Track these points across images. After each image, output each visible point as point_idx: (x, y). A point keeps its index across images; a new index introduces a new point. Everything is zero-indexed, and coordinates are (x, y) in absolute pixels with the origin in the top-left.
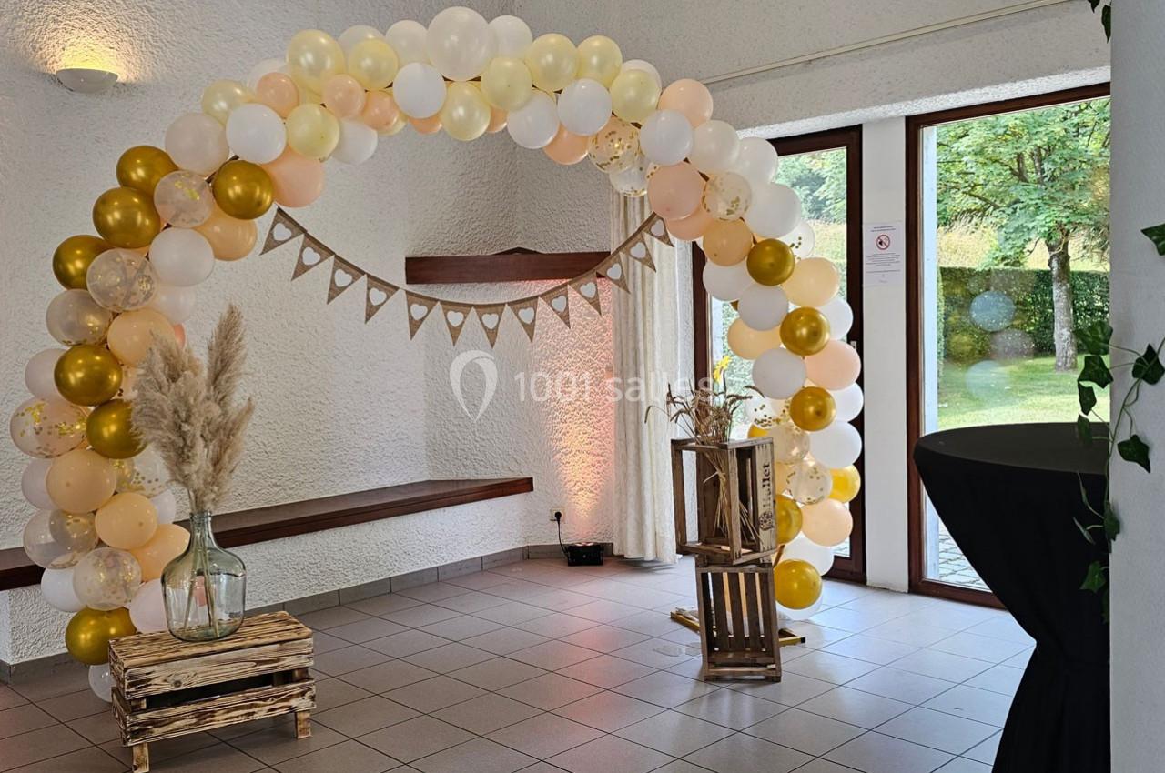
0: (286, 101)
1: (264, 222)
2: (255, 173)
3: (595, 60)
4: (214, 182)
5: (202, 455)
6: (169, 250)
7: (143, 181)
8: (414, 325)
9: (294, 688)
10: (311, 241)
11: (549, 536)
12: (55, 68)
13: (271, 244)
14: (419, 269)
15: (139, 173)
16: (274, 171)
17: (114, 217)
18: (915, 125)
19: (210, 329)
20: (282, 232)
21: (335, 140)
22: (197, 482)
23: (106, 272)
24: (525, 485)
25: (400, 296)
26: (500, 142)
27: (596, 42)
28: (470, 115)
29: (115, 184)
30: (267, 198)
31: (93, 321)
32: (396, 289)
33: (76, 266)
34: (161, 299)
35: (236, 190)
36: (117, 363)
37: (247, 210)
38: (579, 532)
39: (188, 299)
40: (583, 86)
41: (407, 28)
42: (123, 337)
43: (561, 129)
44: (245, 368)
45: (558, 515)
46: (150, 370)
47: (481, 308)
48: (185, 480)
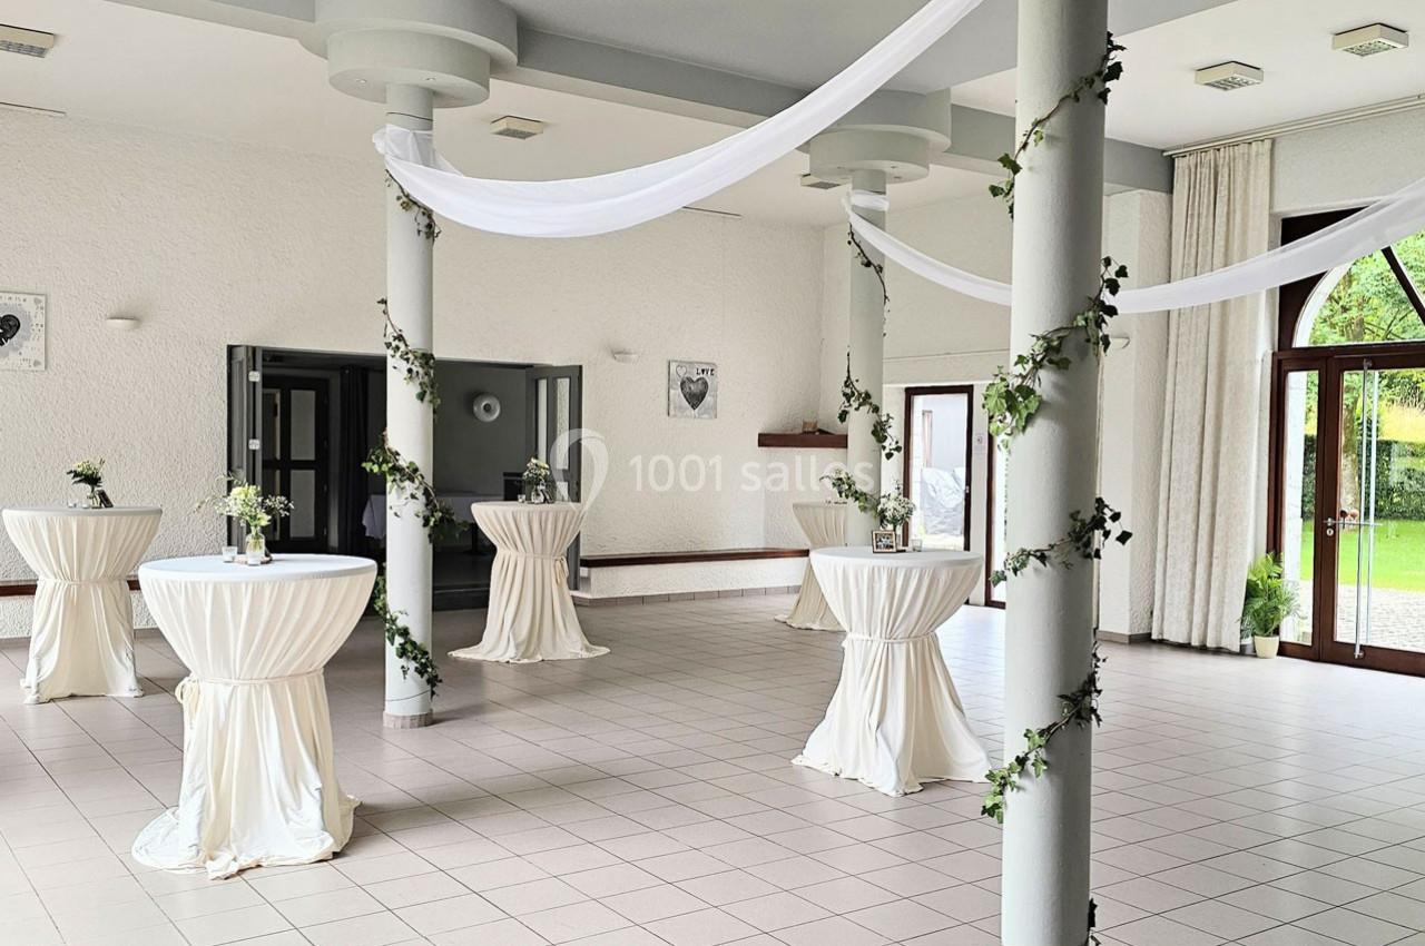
14: (766, 440)
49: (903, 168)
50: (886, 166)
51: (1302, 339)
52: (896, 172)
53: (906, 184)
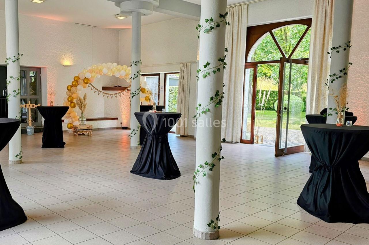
0: (91, 72)
1: (88, 85)
2: (88, 79)
3: (124, 68)
4: (84, 80)
5: (83, 108)
6: (79, 87)
7: (77, 80)
8: (103, 96)
9: (91, 131)
10: (93, 86)
11: (121, 126)
12: (63, 64)
13: (89, 87)
14: (104, 88)
15: (76, 79)
16: (90, 79)
17: (74, 84)
18: (165, 74)
19: (83, 95)
20: (90, 85)
21: (96, 76)
22: (82, 110)
23: (73, 89)
24: (117, 119)
25: (102, 93)
26: (113, 76)
27: (125, 66)
28: (110, 73)
29: (74, 80)
30: (89, 82)
31: (71, 94)
32: (101, 92)
33: (69, 88)
34: (77, 92)
35: (86, 81)
36: (73, 98)
37: (87, 83)
38: (124, 125)
39: (80, 92)
40: (123, 71)
41: (104, 64)
42: (74, 96)
43: (120, 75)
44: (87, 99)
45: (121, 123)
46: (78, 99)
47: (111, 94)
48: (81, 110)
49: (146, 11)
50: (141, 11)
51: (249, 60)
52: (144, 13)
53: (146, 16)
